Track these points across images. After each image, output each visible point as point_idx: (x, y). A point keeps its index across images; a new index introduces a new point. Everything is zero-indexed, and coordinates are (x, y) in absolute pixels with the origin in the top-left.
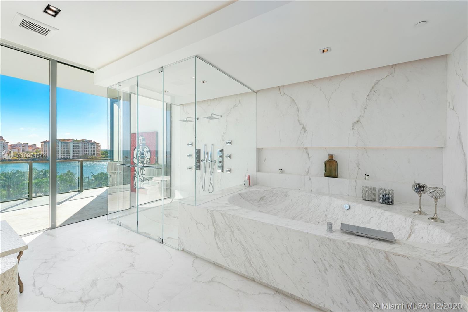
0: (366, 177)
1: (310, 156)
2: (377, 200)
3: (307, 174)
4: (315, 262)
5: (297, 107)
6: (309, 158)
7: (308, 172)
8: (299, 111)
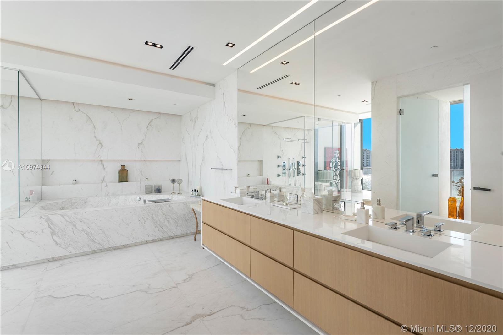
0: (147, 179)
1: (105, 167)
2: (154, 192)
3: (103, 182)
4: (139, 221)
5: (94, 125)
6: (104, 168)
7: (103, 180)
8: (95, 129)
